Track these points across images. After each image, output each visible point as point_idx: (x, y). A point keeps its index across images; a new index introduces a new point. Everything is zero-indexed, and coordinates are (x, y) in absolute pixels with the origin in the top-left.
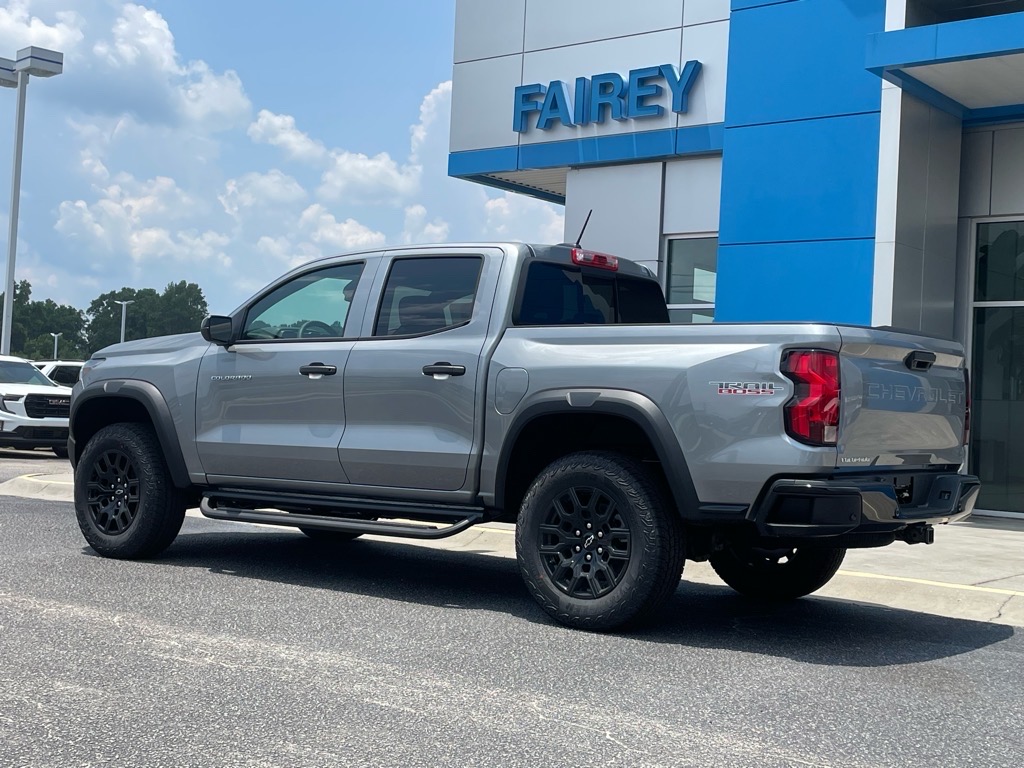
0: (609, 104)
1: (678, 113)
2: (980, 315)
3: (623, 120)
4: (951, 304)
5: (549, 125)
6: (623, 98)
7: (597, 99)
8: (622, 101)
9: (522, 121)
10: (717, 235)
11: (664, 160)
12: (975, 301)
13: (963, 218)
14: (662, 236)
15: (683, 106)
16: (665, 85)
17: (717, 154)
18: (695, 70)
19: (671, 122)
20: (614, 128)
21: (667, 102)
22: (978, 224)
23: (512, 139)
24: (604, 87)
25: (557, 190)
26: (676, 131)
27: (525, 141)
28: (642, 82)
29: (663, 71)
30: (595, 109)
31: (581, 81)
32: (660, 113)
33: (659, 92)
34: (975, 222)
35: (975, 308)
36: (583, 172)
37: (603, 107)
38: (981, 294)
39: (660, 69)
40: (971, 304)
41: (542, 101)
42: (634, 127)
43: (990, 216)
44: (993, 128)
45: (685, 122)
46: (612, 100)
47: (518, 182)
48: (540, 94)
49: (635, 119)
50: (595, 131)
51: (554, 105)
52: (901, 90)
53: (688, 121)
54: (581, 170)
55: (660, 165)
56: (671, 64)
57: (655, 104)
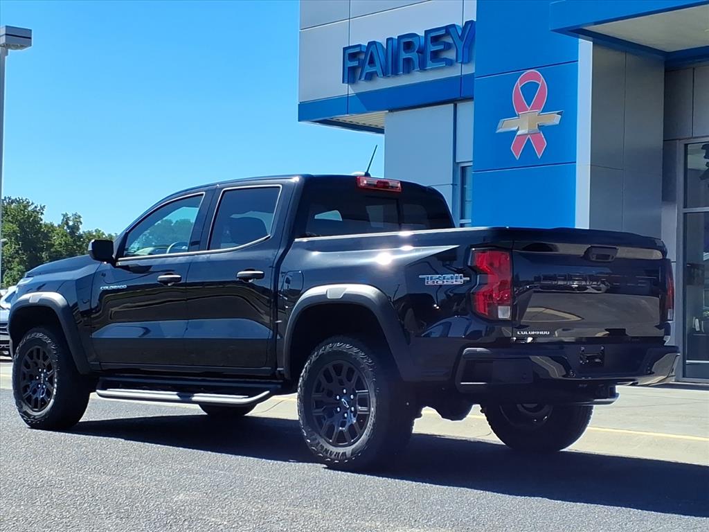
0: (411, 59)
1: (461, 63)
3: (422, 71)
7: (402, 55)
8: (420, 55)
9: (350, 75)
10: (472, 164)
11: (454, 101)
12: (685, 208)
13: (667, 141)
14: (455, 163)
15: (464, 58)
17: (471, 99)
18: (472, 27)
19: (457, 71)
20: (417, 77)
22: (686, 145)
23: (347, 90)
24: (408, 46)
26: (461, 78)
27: (352, 91)
28: (436, 40)
31: (390, 40)
34: (683, 143)
35: (684, 213)
40: (682, 210)
42: (430, 76)
43: (692, 138)
44: (694, 66)
45: (466, 70)
48: (361, 52)
49: (432, 69)
50: (403, 80)
51: (372, 61)
52: (592, 43)
53: (469, 69)
54: (395, 113)
55: (452, 106)
56: (456, 23)
57: (445, 56)
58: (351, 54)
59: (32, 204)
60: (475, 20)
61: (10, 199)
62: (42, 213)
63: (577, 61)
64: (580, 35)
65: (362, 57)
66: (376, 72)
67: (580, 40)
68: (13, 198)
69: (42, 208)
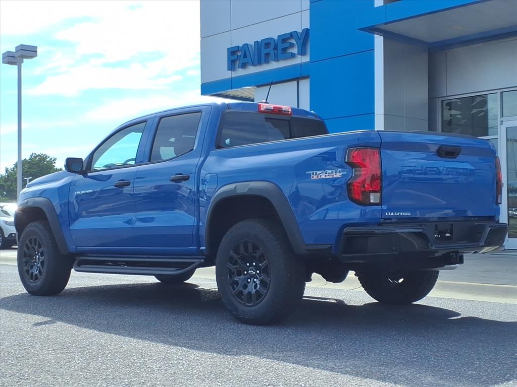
0: (270, 53)
1: (301, 55)
3: (277, 61)
7: (264, 51)
9: (232, 66)
11: (297, 79)
13: (432, 99)
17: (308, 77)
18: (307, 33)
19: (299, 60)
20: (274, 65)
21: (295, 50)
23: (228, 75)
24: (267, 45)
26: (301, 65)
27: (234, 75)
28: (284, 41)
29: (292, 35)
30: (263, 56)
32: (293, 56)
33: (292, 45)
34: (440, 100)
37: (267, 55)
42: (282, 64)
43: (446, 96)
44: (446, 51)
48: (238, 51)
49: (282, 60)
50: (265, 68)
51: (245, 56)
52: (383, 37)
53: (306, 59)
54: (261, 88)
55: (296, 82)
56: (297, 31)
57: (290, 51)
58: (232, 52)
59: (49, 157)
60: (309, 28)
61: (35, 154)
62: (55, 163)
63: (374, 49)
64: (376, 32)
65: (239, 54)
66: (248, 63)
67: (375, 35)
68: (37, 154)
69: (55, 159)
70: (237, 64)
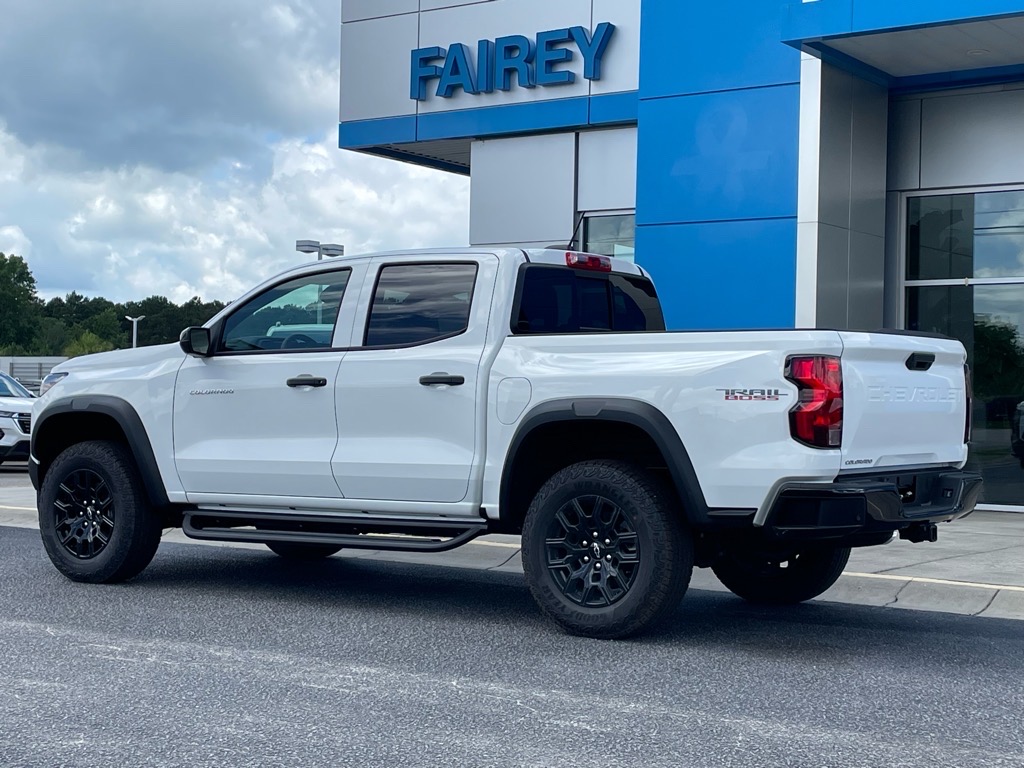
0: (515, 70)
1: (590, 79)
2: (913, 294)
3: (532, 87)
4: (881, 284)
5: (450, 92)
6: (530, 62)
7: (503, 64)
8: (529, 65)
9: (420, 88)
10: (634, 212)
11: (576, 130)
12: (907, 279)
13: (891, 192)
14: (577, 213)
15: (595, 73)
16: (574, 48)
17: (632, 124)
18: (608, 33)
19: (584, 89)
20: (522, 95)
21: (578, 68)
22: (908, 199)
23: (410, 107)
24: (510, 50)
25: (461, 161)
26: (589, 99)
27: (424, 109)
28: (551, 44)
30: (500, 74)
31: (484, 44)
32: (570, 80)
33: (569, 57)
34: (904, 196)
35: (906, 287)
36: (487, 142)
37: (509, 72)
38: (913, 272)
39: (569, 31)
40: (903, 283)
41: (441, 64)
42: (543, 94)
43: (920, 189)
44: (924, 96)
45: (597, 89)
46: (519, 64)
47: (417, 152)
48: (439, 58)
49: (545, 85)
50: (500, 99)
51: (455, 70)
52: (820, 60)
54: (486, 141)
55: (573, 135)
57: (566, 69)
58: (424, 60)
60: (613, 23)
66: (461, 86)
70: (435, 85)
